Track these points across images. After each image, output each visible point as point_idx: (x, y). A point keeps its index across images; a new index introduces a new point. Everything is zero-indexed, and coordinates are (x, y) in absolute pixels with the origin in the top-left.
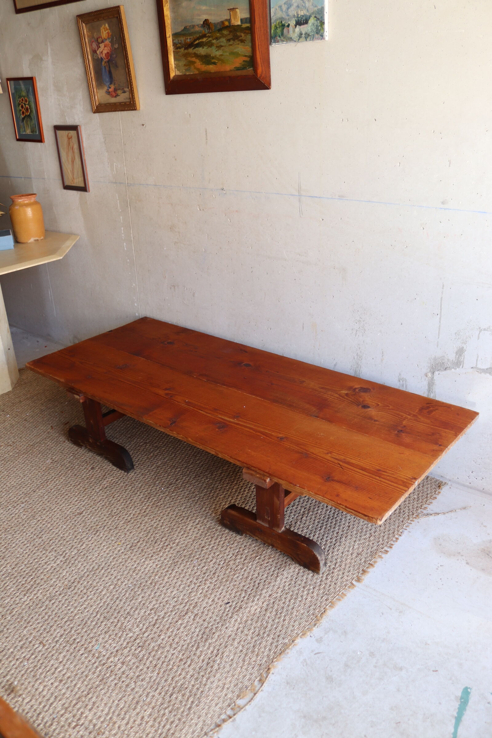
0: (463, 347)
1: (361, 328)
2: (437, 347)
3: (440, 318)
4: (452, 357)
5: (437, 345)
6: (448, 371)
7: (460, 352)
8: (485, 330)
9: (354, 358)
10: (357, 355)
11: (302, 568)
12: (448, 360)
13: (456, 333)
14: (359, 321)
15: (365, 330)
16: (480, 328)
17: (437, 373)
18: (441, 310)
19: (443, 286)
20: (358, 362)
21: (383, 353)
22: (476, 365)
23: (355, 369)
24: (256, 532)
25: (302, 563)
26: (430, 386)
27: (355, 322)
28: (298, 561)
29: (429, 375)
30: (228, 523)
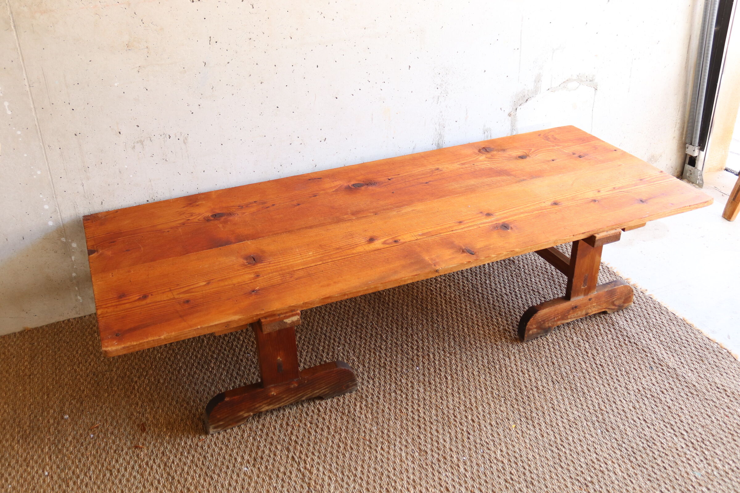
0: (540, 73)
2: (518, 82)
3: (521, 52)
4: (531, 86)
5: (518, 80)
6: (528, 102)
7: (538, 80)
8: (557, 49)
9: (436, 130)
10: (439, 125)
11: (617, 313)
12: (528, 91)
13: (534, 62)
14: (441, 85)
15: (447, 93)
16: (553, 49)
17: (519, 107)
18: (521, 43)
19: (523, 18)
20: (441, 133)
21: (467, 111)
22: (551, 86)
23: (437, 142)
24: (569, 315)
25: (616, 307)
26: (513, 125)
27: (436, 87)
28: (612, 309)
29: (513, 114)
30: (535, 330)
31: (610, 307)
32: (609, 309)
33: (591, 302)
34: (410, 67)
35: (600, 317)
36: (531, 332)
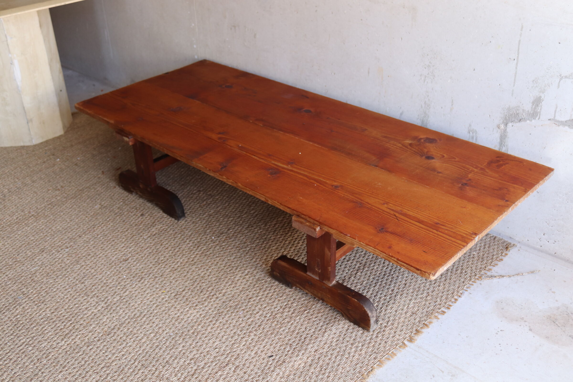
0: (541, 97)
1: (430, 74)
3: (517, 64)
4: (528, 107)
5: (512, 94)
6: (522, 123)
7: (537, 102)
8: (566, 77)
9: (422, 107)
10: (425, 104)
11: (352, 324)
12: (523, 110)
13: (533, 81)
14: (429, 66)
15: (434, 76)
16: (561, 75)
17: (510, 124)
18: (518, 54)
19: (522, 27)
20: (426, 112)
21: (452, 102)
22: (554, 117)
26: (502, 140)
27: (424, 67)
29: (502, 127)
36: (275, 273)
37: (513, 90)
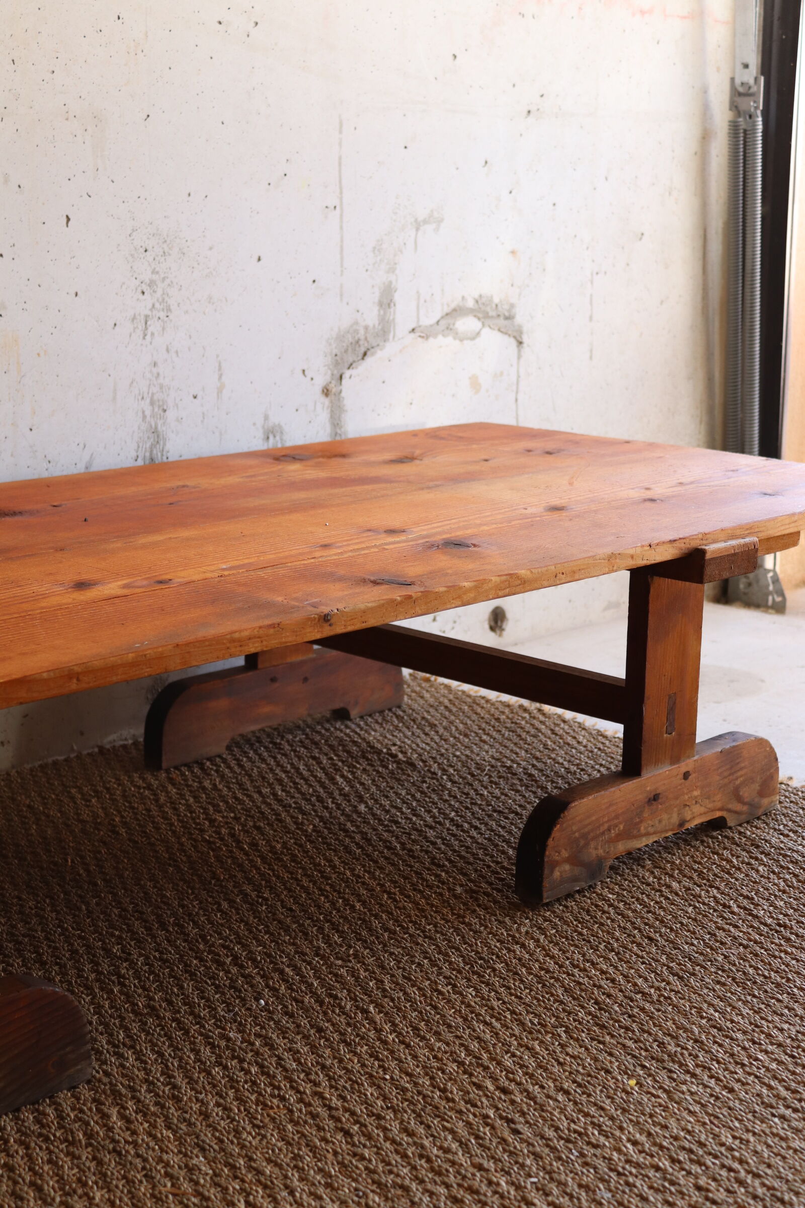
0: (391, 282)
1: (157, 305)
2: (341, 300)
3: (341, 216)
4: (371, 317)
5: (341, 295)
6: (369, 360)
7: (386, 298)
9: (144, 417)
10: (152, 403)
12: (366, 328)
13: (374, 248)
14: (152, 283)
15: (169, 309)
16: (417, 219)
17: (347, 373)
19: (342, 124)
20: (156, 428)
21: (220, 369)
22: (418, 321)
23: (148, 454)
24: (641, 822)
25: (745, 808)
26: (336, 421)
27: (139, 290)
28: (736, 812)
29: (334, 389)
30: (567, 867)
31: (730, 806)
32: (729, 811)
33: (688, 782)
34: (68, 219)
35: (712, 837)
36: (557, 874)
37: (341, 286)
